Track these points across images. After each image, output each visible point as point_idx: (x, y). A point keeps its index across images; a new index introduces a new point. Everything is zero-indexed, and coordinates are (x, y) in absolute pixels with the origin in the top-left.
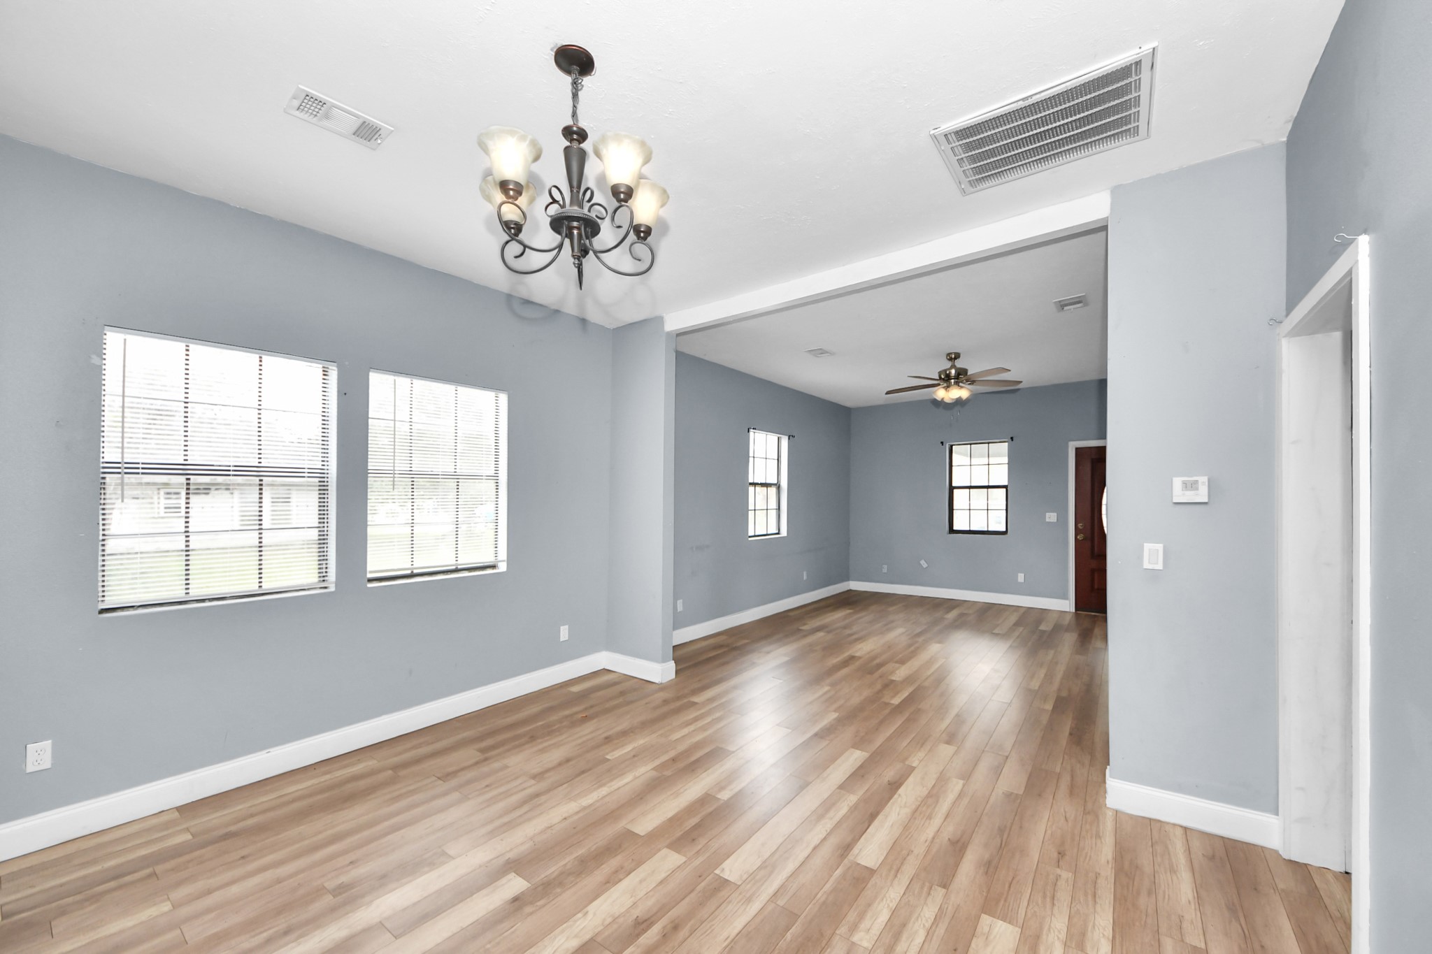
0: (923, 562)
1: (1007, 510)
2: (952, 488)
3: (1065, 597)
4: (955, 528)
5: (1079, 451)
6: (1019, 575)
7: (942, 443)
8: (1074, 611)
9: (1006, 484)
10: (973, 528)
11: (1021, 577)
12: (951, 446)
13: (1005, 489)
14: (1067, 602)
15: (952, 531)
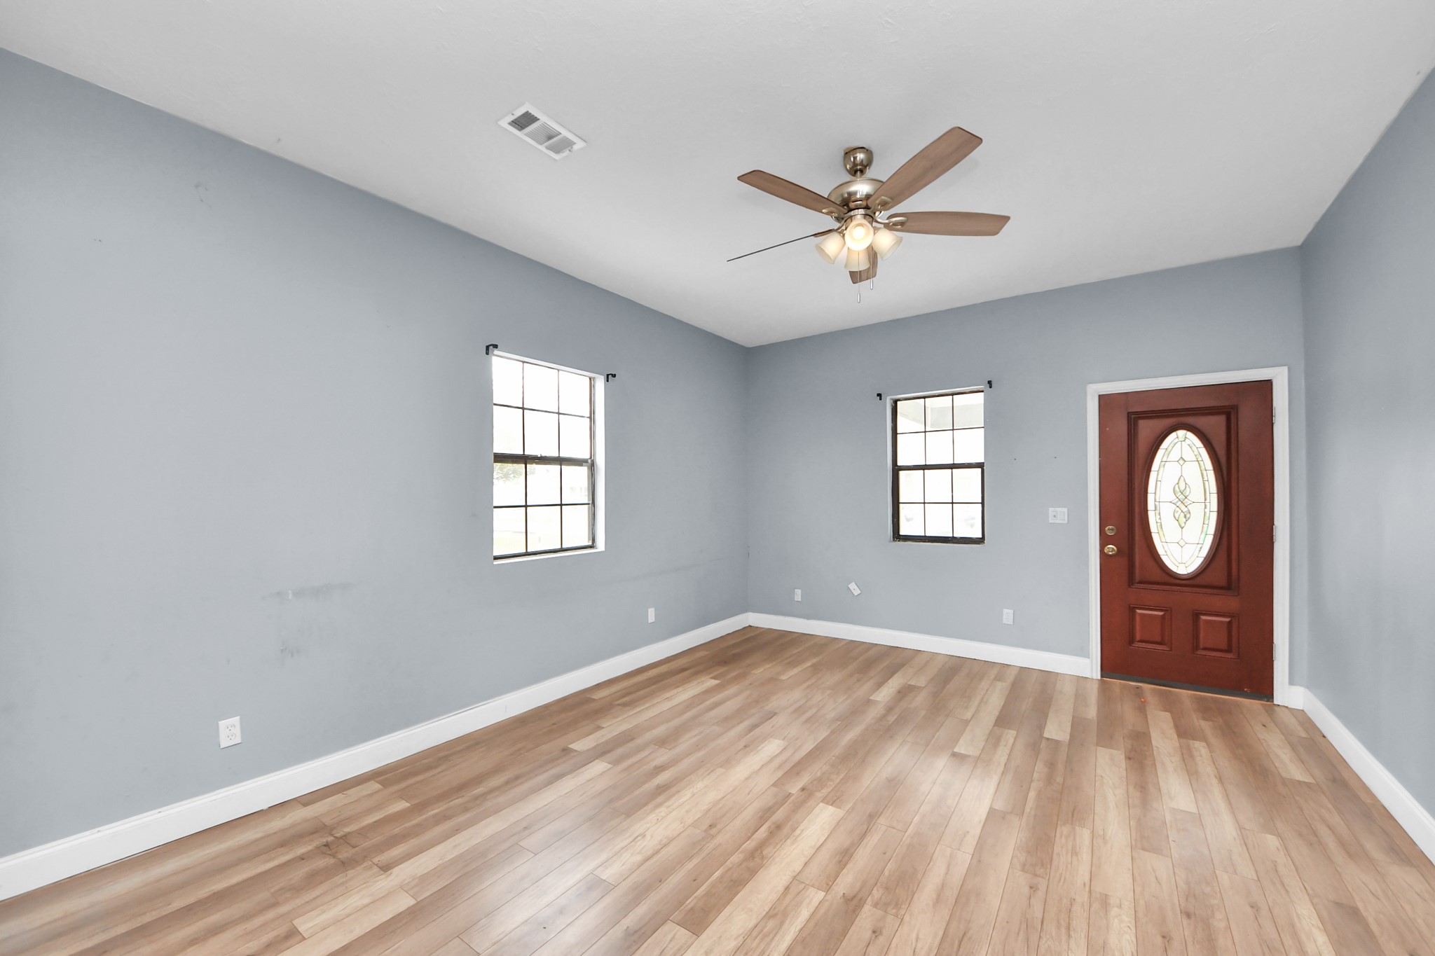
0: (853, 586)
1: (983, 503)
2: (896, 469)
3: (1083, 652)
4: (902, 532)
5: (1103, 399)
6: (1005, 611)
7: (879, 395)
8: (1099, 677)
9: (982, 460)
10: (931, 533)
11: (1007, 615)
12: (895, 402)
13: (979, 470)
14: (1087, 661)
15: (897, 536)
